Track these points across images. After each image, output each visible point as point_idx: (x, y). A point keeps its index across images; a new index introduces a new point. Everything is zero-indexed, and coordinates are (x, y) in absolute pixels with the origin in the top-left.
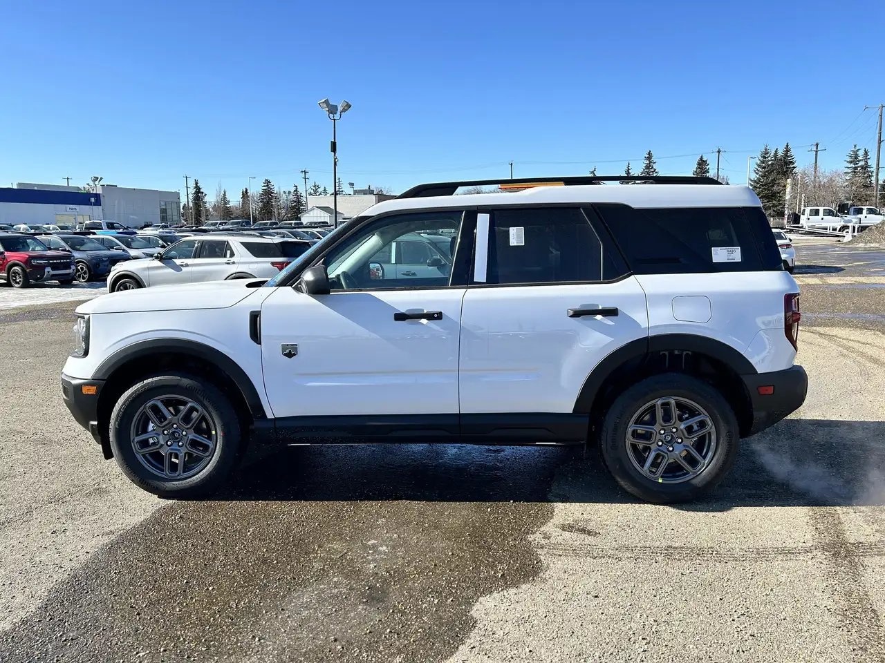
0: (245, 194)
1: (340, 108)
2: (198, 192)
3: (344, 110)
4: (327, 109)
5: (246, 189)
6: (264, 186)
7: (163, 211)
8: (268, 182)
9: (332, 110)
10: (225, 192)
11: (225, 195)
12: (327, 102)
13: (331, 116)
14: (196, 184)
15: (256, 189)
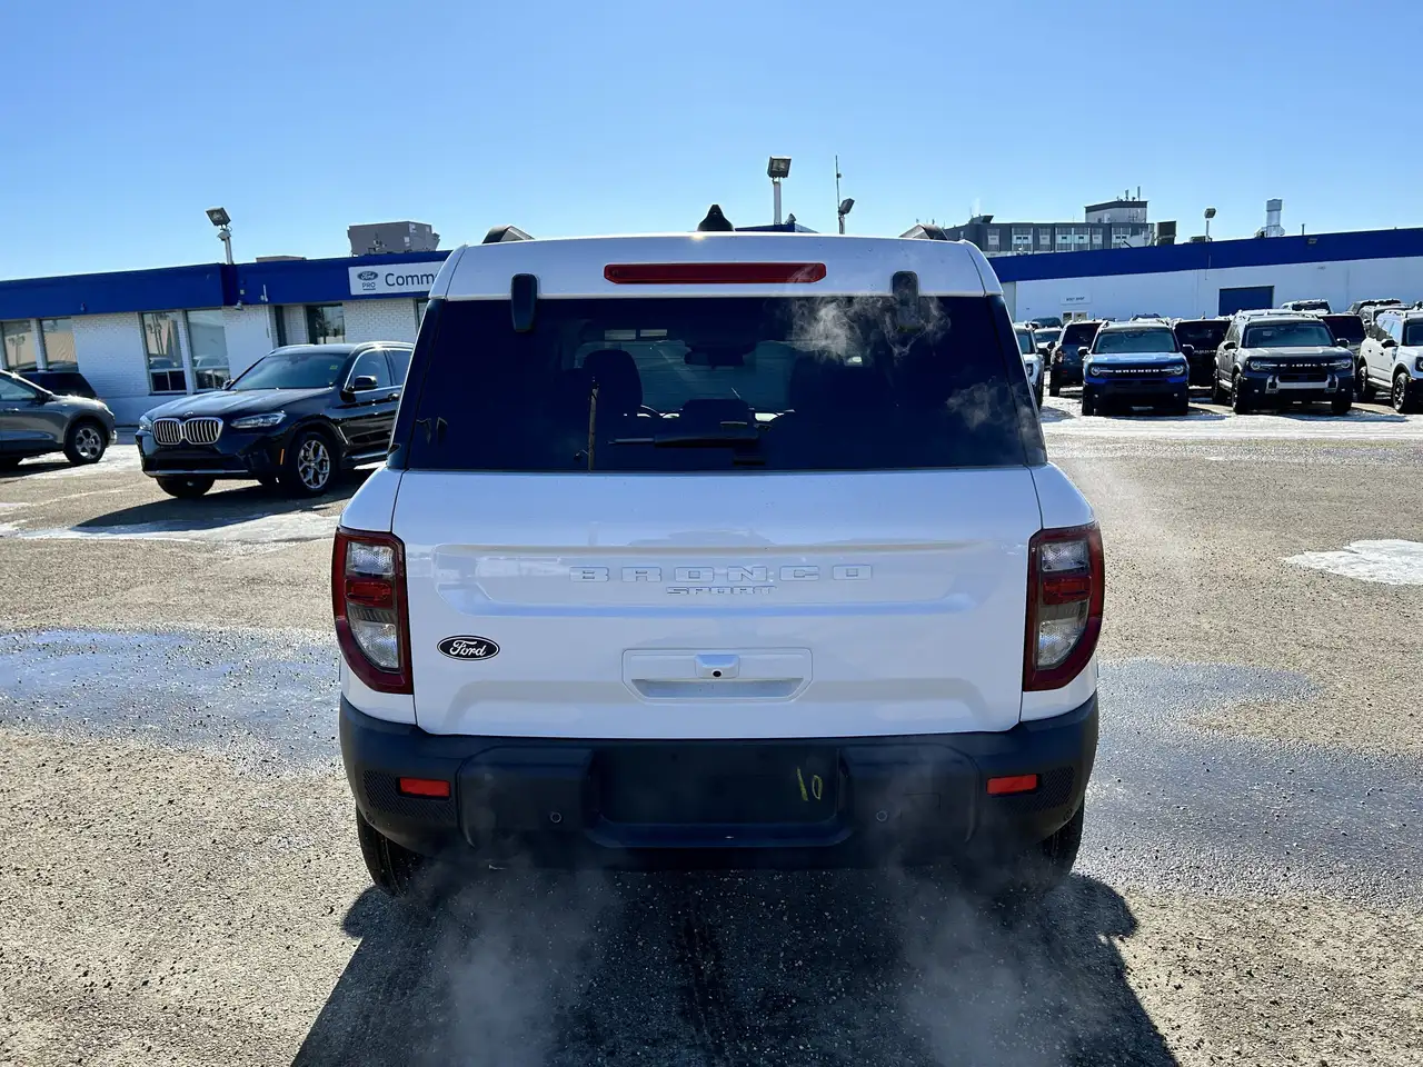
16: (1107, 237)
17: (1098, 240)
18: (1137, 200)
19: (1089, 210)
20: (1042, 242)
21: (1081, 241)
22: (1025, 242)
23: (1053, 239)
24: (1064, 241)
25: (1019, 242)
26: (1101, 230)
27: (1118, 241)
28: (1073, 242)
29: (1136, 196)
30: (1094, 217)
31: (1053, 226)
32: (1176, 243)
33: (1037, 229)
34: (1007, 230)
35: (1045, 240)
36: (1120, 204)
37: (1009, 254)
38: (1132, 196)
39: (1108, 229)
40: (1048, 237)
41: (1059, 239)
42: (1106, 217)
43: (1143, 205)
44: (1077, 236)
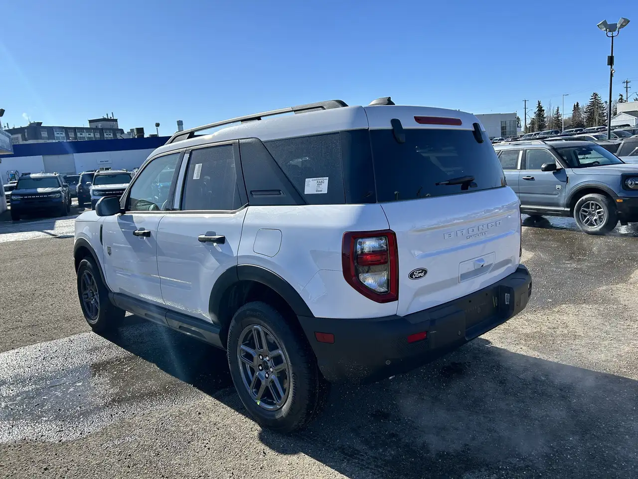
0: (576, 108)
1: (618, 26)
2: (540, 110)
3: (622, 26)
4: (605, 29)
5: (578, 103)
6: (592, 99)
7: (503, 128)
8: (595, 95)
9: (612, 28)
10: (558, 108)
11: (558, 110)
12: (605, 23)
13: (610, 34)
14: (539, 104)
15: (585, 103)
16: (102, 134)
17: (98, 136)
18: (112, 118)
19: (90, 121)
20: (70, 135)
21: (90, 136)
22: (62, 135)
23: (76, 134)
24: (81, 136)
25: (58, 135)
26: (98, 131)
27: (107, 136)
28: (86, 136)
29: (112, 116)
30: (94, 125)
31: (75, 129)
32: (145, 137)
33: (66, 130)
34: (50, 130)
35: (72, 135)
36: (104, 120)
37: (54, 141)
38: (110, 116)
39: (102, 131)
40: (73, 133)
41: (79, 135)
42: (100, 125)
43: (116, 120)
44: (87, 134)
